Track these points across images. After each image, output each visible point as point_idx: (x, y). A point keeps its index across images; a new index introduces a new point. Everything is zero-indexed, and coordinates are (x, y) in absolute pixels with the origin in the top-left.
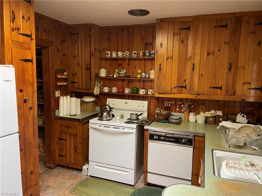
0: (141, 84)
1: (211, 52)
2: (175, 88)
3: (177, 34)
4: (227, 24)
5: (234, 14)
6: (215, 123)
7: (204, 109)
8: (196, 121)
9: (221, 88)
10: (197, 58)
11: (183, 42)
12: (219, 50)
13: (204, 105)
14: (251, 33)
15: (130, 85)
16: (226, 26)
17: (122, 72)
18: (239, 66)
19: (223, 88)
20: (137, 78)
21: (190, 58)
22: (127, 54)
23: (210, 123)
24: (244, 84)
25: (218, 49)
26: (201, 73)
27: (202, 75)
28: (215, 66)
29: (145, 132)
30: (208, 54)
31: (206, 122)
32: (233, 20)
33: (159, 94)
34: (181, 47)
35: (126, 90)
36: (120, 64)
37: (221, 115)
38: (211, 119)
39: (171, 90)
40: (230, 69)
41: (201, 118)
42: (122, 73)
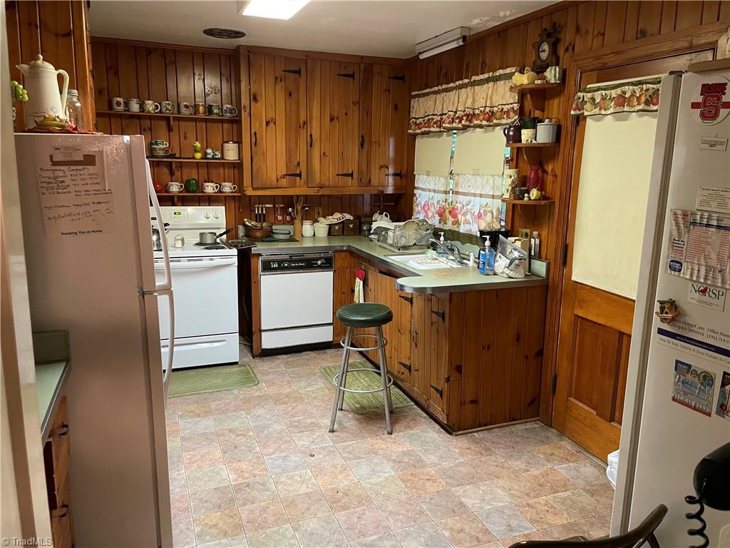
0: (203, 171)
1: (336, 116)
2: (284, 176)
3: (281, 80)
4: (354, 73)
5: (362, 57)
6: (343, 233)
7: (321, 213)
8: (314, 235)
9: (352, 175)
10: (315, 124)
11: (290, 95)
12: (346, 114)
13: (320, 206)
14: (386, 90)
15: (178, 174)
16: (352, 76)
17: (161, 146)
18: (373, 140)
19: (355, 175)
20: (194, 158)
21: (304, 123)
22: (169, 107)
23: (336, 234)
24: (381, 167)
25: (344, 112)
26: (322, 152)
27: (324, 154)
28: (343, 141)
29: (253, 261)
30: (332, 119)
31: (330, 233)
32: (362, 68)
33: (254, 189)
34: (288, 103)
35: (172, 185)
36: (147, 128)
37: (352, 218)
38: (337, 227)
39: (277, 181)
40: (362, 145)
41: (322, 227)
42: (160, 149)
